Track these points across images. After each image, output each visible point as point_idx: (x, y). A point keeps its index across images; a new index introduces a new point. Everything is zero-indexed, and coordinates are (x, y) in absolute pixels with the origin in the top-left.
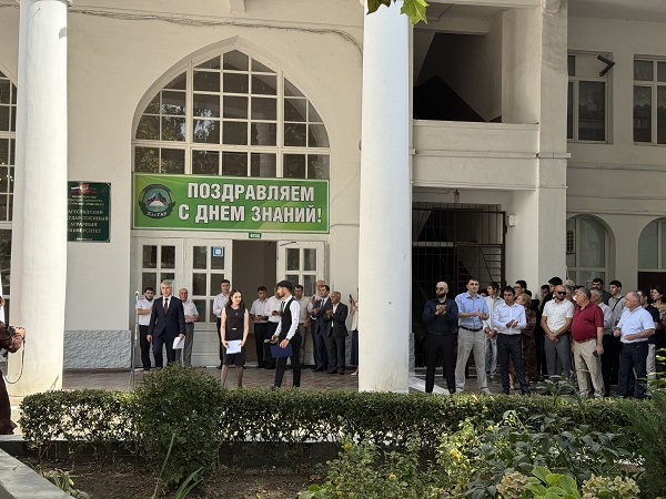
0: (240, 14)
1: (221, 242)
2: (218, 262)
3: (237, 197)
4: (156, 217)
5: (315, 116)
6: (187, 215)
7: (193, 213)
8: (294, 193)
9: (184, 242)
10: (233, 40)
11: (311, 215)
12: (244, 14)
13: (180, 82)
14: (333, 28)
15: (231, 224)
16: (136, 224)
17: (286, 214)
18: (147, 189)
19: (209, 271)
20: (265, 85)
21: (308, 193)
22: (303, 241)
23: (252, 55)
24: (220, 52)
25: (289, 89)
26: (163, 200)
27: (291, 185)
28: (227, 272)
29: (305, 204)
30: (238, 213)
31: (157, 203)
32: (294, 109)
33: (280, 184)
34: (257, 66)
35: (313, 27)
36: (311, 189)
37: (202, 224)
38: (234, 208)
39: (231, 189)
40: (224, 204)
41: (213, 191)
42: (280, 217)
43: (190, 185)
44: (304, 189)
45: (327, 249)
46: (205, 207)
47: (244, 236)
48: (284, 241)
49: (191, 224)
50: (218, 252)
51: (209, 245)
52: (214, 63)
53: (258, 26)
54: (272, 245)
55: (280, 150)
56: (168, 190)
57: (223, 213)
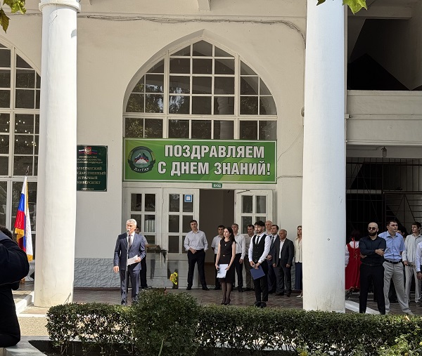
0: (207, 12)
1: (191, 190)
2: (188, 206)
3: (203, 156)
4: (141, 172)
5: (265, 90)
6: (164, 170)
7: (169, 168)
8: (248, 152)
9: (162, 191)
10: (201, 32)
11: (262, 169)
12: (209, 12)
13: (160, 67)
14: (280, 19)
15: (198, 177)
16: (126, 177)
17: (242, 168)
18: (135, 150)
19: (181, 214)
20: (225, 67)
21: (260, 152)
22: (255, 190)
23: (216, 43)
24: (190, 43)
25: (245, 69)
26: (146, 158)
27: (245, 145)
28: (196, 214)
29: (257, 160)
30: (204, 168)
31: (142, 161)
32: (249, 85)
33: (237, 145)
34: (219, 52)
35: (264, 19)
36: (262, 148)
37: (176, 177)
38: (200, 164)
39: (198, 149)
40: (193, 161)
41: (184, 151)
42: (237, 171)
43: (167, 147)
44: (256, 148)
45: (275, 196)
46: (178, 164)
47: (208, 186)
48: (241, 190)
49: (168, 177)
50: (188, 199)
51: (181, 193)
52: (186, 51)
53: (220, 21)
54: (231, 193)
55: (237, 118)
56: (150, 151)
57: (192, 168)
